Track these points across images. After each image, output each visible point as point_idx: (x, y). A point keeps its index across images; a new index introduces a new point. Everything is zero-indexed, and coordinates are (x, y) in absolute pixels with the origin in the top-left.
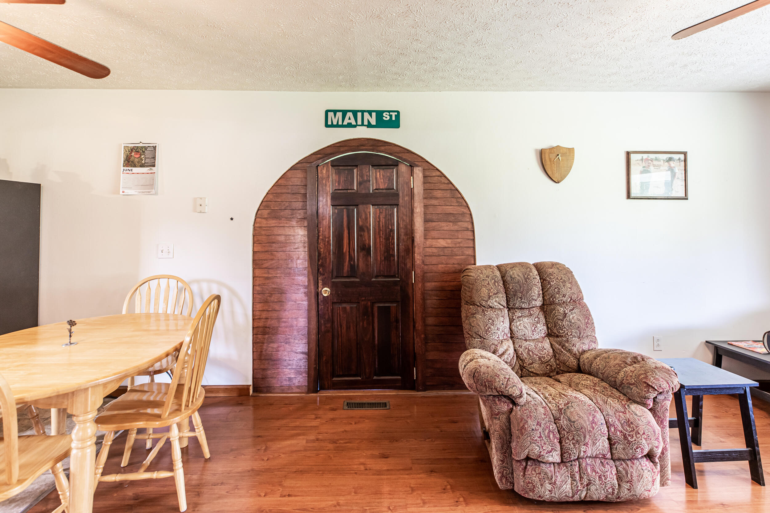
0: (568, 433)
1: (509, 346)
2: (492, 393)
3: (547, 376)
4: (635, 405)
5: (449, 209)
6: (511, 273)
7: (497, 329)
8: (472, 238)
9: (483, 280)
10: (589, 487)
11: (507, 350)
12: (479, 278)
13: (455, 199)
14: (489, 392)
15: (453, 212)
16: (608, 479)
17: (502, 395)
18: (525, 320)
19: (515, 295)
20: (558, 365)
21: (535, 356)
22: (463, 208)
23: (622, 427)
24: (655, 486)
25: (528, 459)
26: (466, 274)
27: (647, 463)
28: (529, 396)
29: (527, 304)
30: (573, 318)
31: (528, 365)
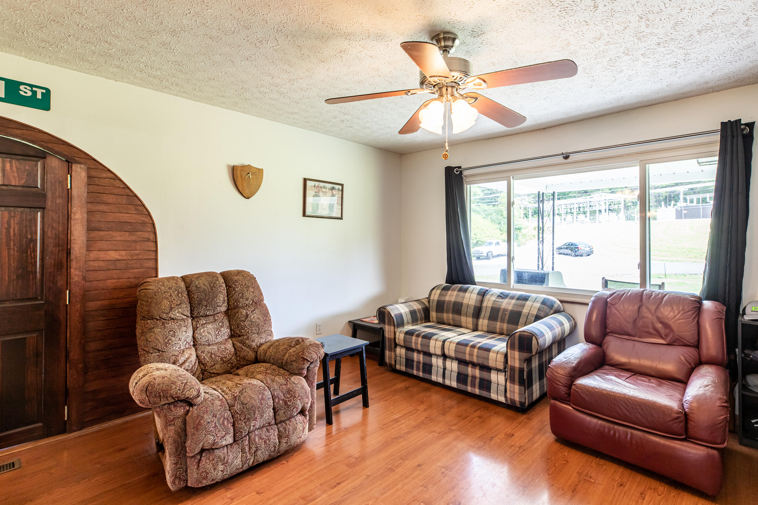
0: (240, 415)
1: (191, 354)
2: (167, 402)
3: (228, 373)
4: (295, 377)
5: (125, 217)
6: (197, 283)
7: (179, 340)
8: (155, 249)
9: (165, 292)
10: (256, 453)
11: (189, 358)
12: (159, 290)
13: (134, 207)
14: (164, 401)
15: (129, 221)
16: (272, 440)
17: (179, 400)
18: (210, 326)
19: (199, 304)
20: (239, 361)
21: (217, 358)
22: (143, 217)
23: (284, 396)
24: (304, 433)
25: (203, 450)
26: (144, 288)
27: (300, 417)
28: (207, 395)
29: (212, 311)
30: (253, 318)
31: (210, 367)
